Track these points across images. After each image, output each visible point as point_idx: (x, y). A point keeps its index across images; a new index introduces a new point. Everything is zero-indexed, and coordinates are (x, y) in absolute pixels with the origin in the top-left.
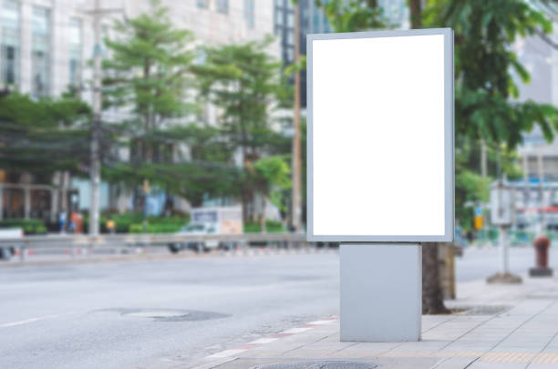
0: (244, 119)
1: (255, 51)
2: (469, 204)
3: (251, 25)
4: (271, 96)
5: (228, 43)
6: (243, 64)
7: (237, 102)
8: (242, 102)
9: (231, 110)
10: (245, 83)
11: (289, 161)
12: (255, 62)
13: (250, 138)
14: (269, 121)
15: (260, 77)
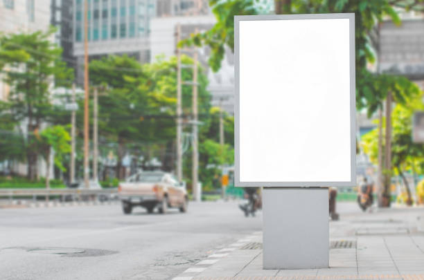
0: (30, 95)
1: (39, 39)
2: (209, 167)
3: (32, 19)
4: (51, 77)
5: (18, 33)
6: (31, 49)
7: (24, 82)
8: (28, 81)
9: (20, 88)
10: (30, 65)
11: (69, 130)
12: (39, 48)
13: (35, 111)
14: (50, 97)
15: (44, 60)
